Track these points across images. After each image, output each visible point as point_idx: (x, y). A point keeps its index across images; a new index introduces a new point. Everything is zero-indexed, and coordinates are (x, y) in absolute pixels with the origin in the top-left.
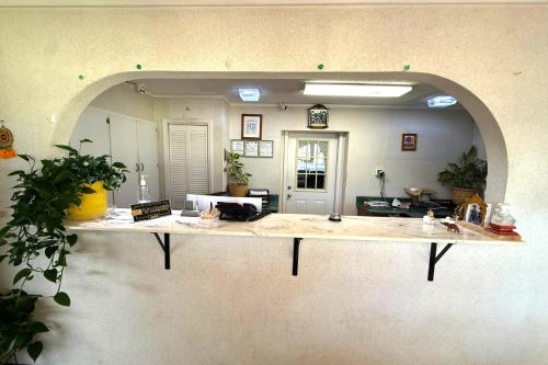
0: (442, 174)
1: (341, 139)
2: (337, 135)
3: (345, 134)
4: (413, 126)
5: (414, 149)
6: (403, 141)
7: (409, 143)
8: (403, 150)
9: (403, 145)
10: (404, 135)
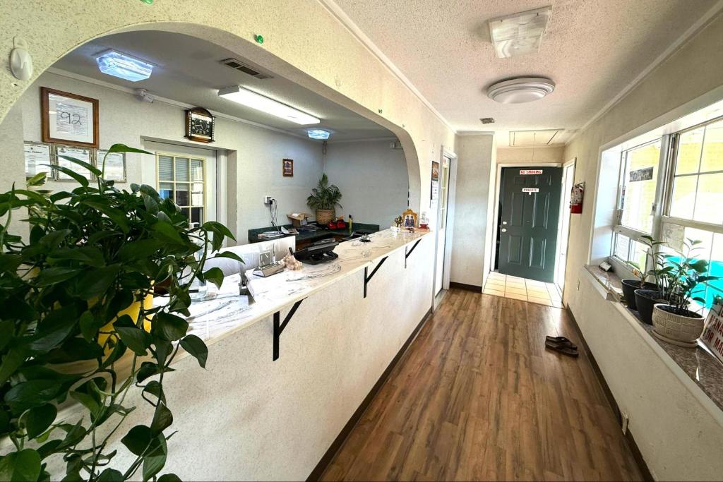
0: (309, 198)
1: (223, 159)
2: (216, 152)
3: (228, 152)
4: (293, 152)
5: (292, 175)
6: (284, 167)
7: (288, 169)
8: (285, 175)
9: (284, 171)
10: (284, 160)
